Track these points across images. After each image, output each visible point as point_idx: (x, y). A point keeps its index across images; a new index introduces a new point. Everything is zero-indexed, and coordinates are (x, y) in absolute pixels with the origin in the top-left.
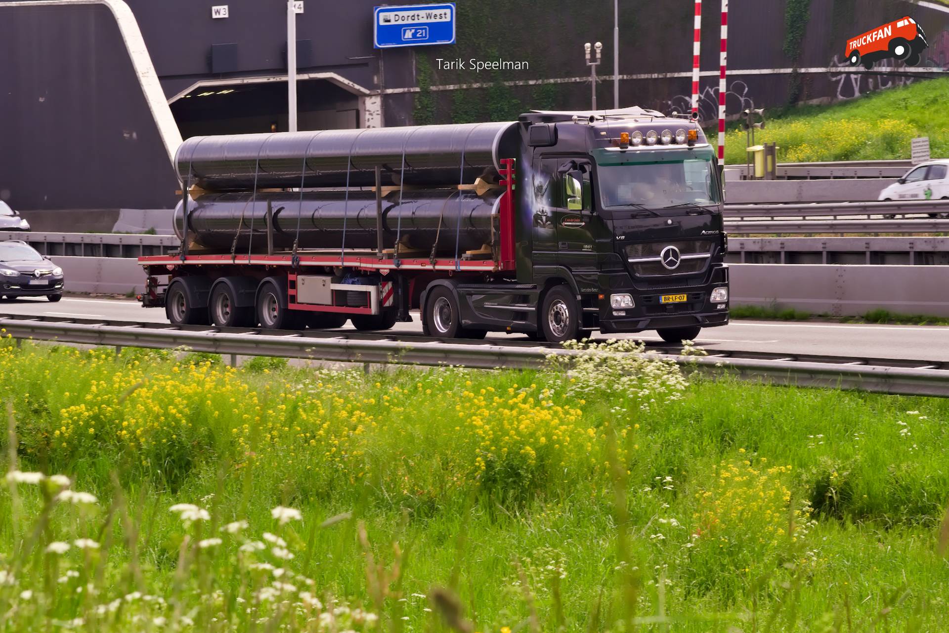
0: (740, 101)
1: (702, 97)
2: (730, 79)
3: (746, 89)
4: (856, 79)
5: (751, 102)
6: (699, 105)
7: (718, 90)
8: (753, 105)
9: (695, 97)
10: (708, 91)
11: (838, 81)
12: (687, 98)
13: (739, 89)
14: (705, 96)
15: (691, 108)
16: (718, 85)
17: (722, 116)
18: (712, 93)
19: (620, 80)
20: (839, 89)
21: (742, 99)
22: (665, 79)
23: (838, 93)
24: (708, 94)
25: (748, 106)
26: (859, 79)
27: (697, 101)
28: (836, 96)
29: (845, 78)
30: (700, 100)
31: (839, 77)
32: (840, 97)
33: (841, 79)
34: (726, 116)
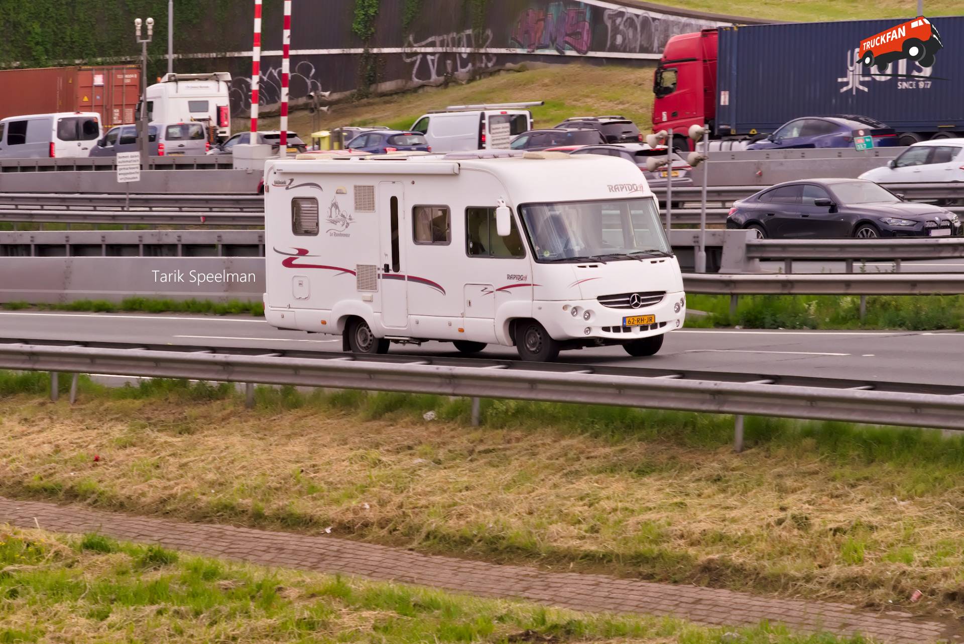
0: (306, 83)
1: (265, 78)
2: (294, 60)
3: (313, 70)
4: (433, 61)
5: (319, 84)
6: (260, 87)
7: (281, 71)
8: (320, 88)
9: (255, 79)
10: (271, 72)
11: (413, 63)
12: (248, 80)
13: (306, 70)
14: (268, 78)
15: (250, 91)
16: (281, 66)
17: (284, 99)
18: (276, 75)
19: (174, 60)
20: (414, 71)
21: (309, 82)
22: (224, 58)
23: (413, 76)
24: (271, 76)
25: (315, 88)
26: (436, 61)
27: (258, 83)
28: (411, 79)
29: (421, 59)
30: (261, 81)
31: (414, 58)
32: (416, 80)
33: (415, 61)
34: (290, 99)
